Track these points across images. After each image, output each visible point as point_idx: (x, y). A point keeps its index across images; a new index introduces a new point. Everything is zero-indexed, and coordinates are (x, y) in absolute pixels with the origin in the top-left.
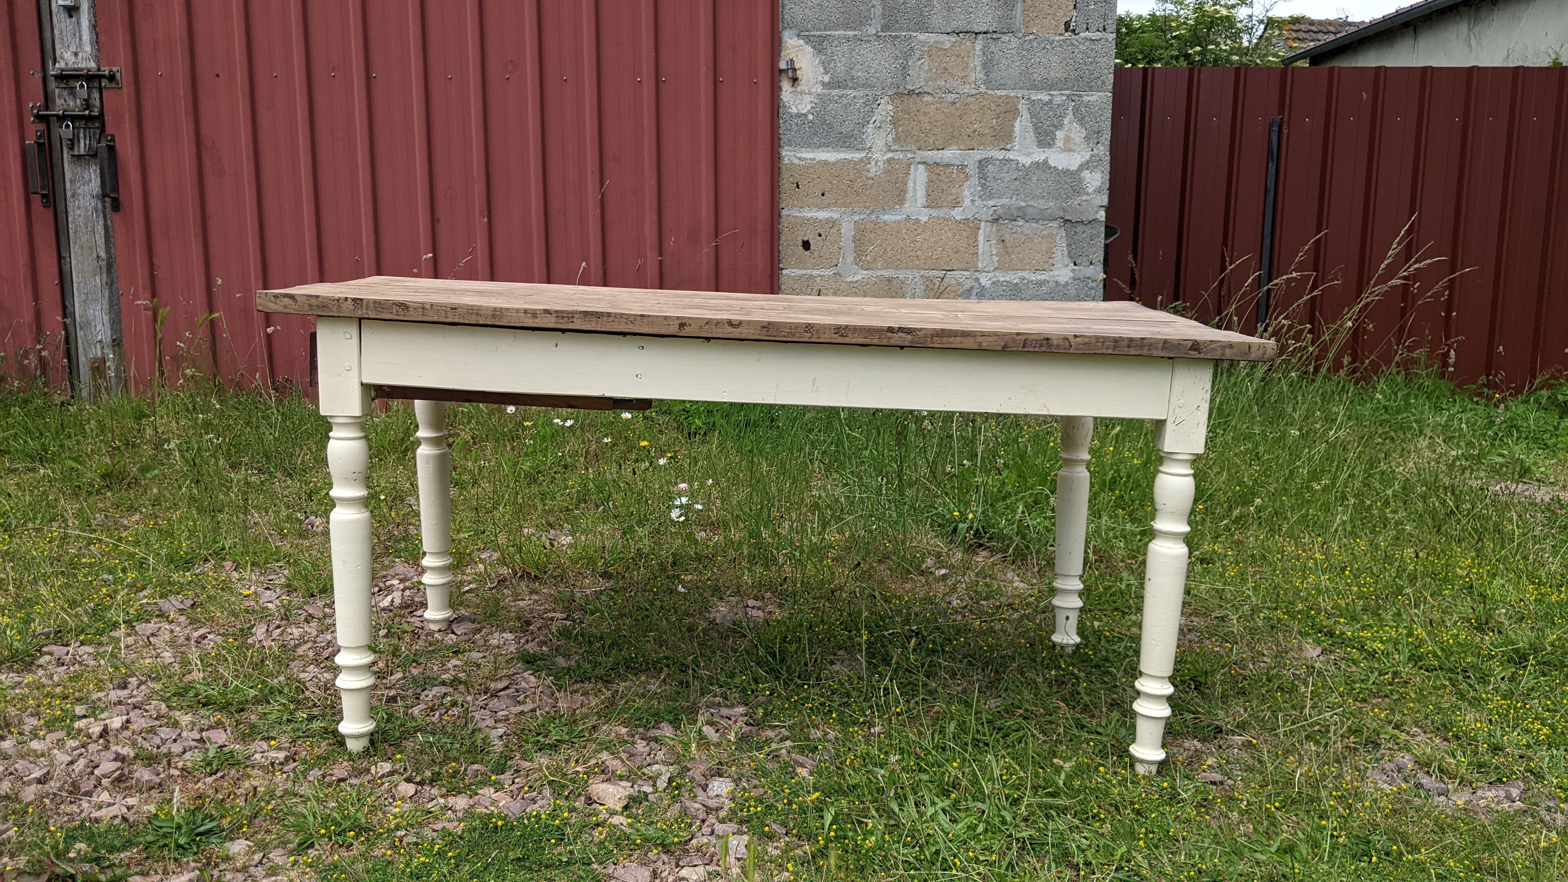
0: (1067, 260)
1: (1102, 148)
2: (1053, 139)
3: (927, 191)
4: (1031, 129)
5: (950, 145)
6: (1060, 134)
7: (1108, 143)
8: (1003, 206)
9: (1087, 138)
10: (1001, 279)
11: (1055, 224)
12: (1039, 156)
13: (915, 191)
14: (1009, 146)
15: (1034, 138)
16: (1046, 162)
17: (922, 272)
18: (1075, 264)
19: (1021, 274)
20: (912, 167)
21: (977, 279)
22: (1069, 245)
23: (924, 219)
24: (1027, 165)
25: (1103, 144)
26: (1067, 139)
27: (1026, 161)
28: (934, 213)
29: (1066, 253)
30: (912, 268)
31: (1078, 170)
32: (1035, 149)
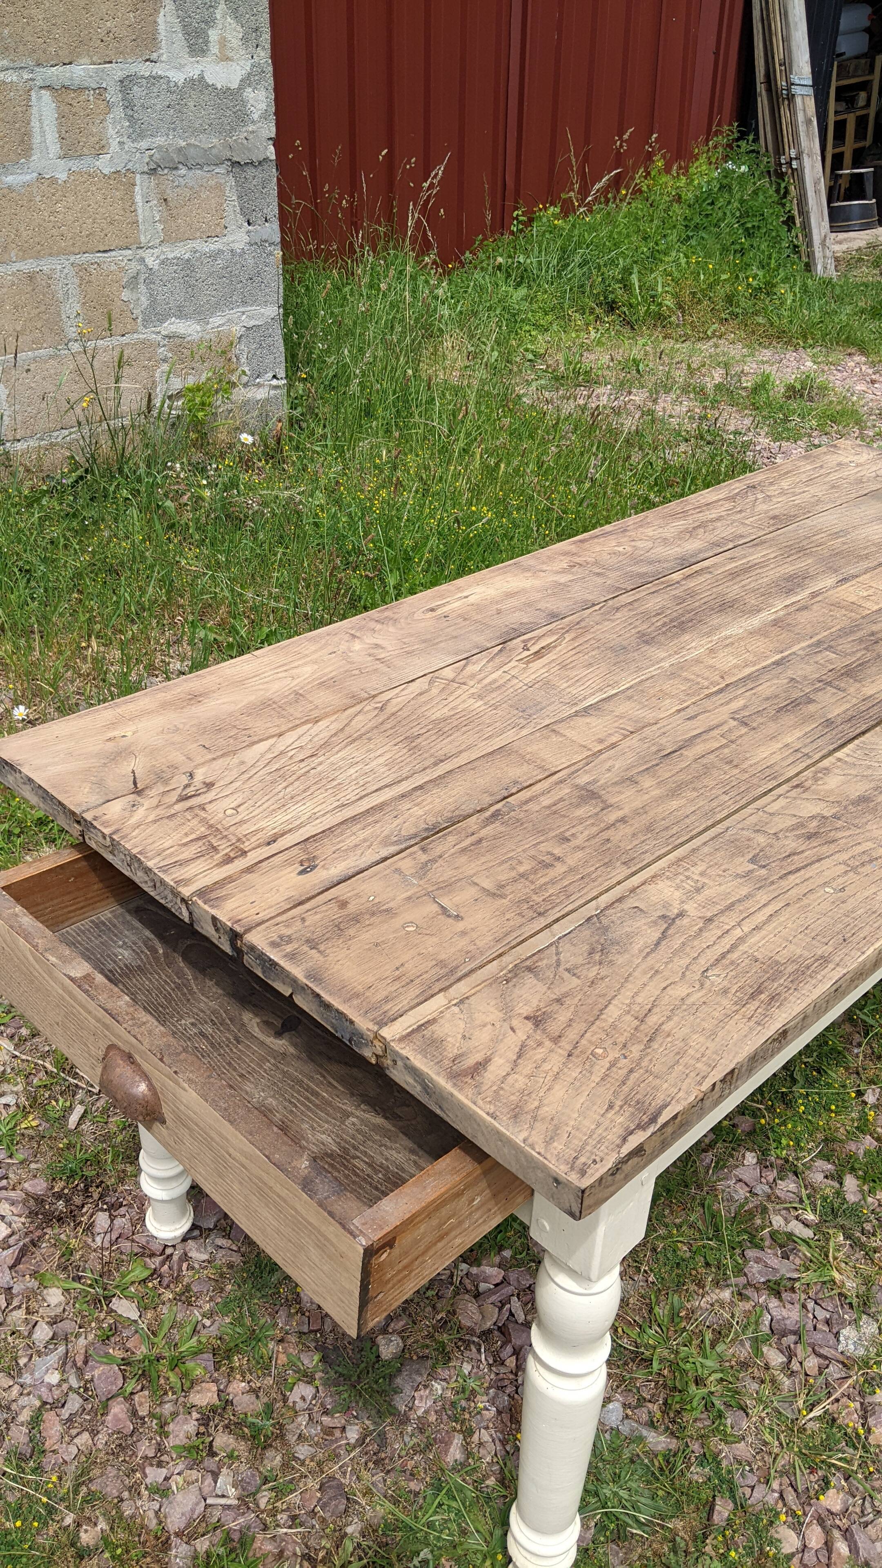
0: (241, 220)
1: (262, 54)
2: (207, 42)
3: (59, 132)
4: (178, 28)
5: (79, 55)
6: (213, 35)
7: (268, 46)
8: (159, 148)
9: (245, 39)
10: (170, 256)
11: (221, 170)
12: (193, 70)
13: (43, 132)
14: (154, 56)
15: (184, 43)
16: (202, 78)
17: (72, 258)
18: (249, 224)
19: (191, 244)
20: (33, 93)
21: (142, 260)
22: (240, 197)
23: (62, 176)
24: (180, 84)
25: (264, 48)
26: (223, 42)
27: (178, 77)
28: (75, 165)
29: (238, 209)
30: (58, 255)
31: (239, 89)
32: (186, 58)
